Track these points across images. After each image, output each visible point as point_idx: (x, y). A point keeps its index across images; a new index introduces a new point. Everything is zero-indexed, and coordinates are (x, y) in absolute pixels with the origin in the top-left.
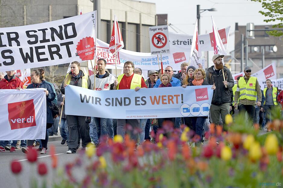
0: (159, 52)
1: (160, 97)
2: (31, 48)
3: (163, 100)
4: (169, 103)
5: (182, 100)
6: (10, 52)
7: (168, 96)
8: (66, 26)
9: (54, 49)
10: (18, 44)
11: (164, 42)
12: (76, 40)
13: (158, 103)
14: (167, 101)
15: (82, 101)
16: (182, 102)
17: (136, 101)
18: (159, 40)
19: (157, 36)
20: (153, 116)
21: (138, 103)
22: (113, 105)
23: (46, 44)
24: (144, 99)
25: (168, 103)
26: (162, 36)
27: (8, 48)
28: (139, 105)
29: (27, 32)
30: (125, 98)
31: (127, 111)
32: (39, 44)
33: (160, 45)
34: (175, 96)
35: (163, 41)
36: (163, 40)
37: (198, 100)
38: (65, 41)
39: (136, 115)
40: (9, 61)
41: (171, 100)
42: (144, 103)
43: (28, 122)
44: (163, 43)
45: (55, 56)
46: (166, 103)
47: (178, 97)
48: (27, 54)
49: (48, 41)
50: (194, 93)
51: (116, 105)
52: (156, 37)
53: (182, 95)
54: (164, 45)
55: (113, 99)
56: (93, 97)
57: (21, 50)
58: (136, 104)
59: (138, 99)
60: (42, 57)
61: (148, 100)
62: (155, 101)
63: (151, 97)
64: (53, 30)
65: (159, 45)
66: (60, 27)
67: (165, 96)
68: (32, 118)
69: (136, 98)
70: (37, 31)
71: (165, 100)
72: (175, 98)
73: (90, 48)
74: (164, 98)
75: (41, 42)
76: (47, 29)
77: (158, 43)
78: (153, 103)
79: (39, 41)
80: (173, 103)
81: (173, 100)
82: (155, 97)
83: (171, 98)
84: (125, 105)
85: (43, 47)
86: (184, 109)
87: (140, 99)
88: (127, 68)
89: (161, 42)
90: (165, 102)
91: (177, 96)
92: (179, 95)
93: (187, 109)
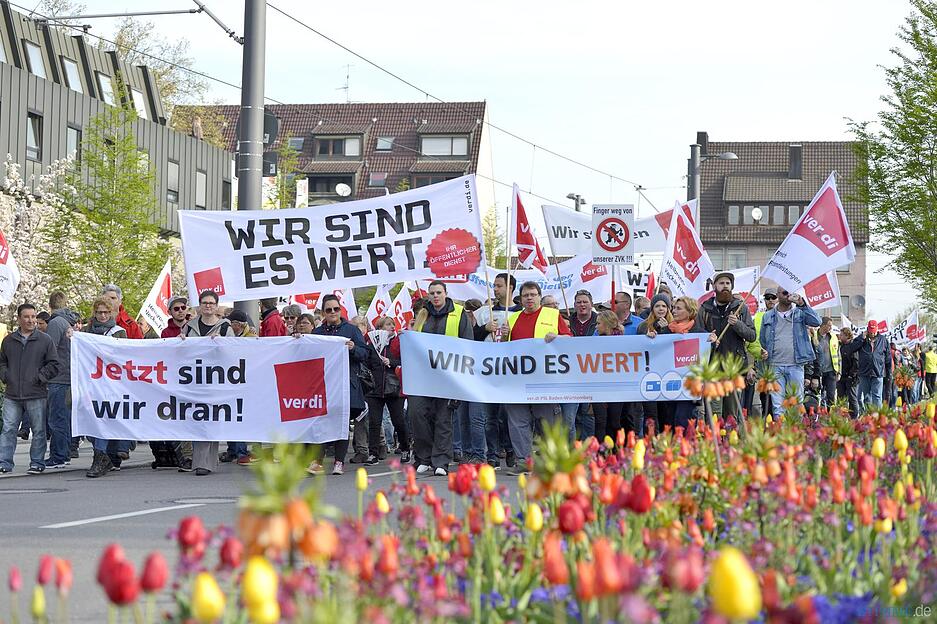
0: (610, 259)
1: (598, 355)
2: (333, 251)
3: (605, 363)
4: (618, 370)
5: (647, 364)
6: (288, 256)
7: (617, 354)
8: (409, 207)
9: (380, 251)
10: (306, 241)
11: (622, 238)
12: (428, 236)
13: (594, 370)
14: (613, 366)
15: (434, 366)
16: (647, 369)
17: (548, 364)
18: (612, 233)
19: (609, 225)
20: (585, 398)
21: (551, 368)
22: (497, 373)
23: (364, 243)
24: (564, 360)
25: (615, 369)
26: (618, 227)
27: (285, 247)
28: (555, 372)
29: (329, 220)
30: (523, 358)
31: (529, 386)
32: (350, 242)
33: (613, 244)
34: (630, 354)
35: (619, 237)
36: (621, 234)
37: (678, 364)
38: (406, 235)
39: (548, 395)
40: (283, 275)
41: (624, 363)
42: (564, 368)
43: (311, 406)
44: (619, 241)
45: (381, 264)
46: (611, 371)
47: (639, 358)
48: (323, 260)
49: (372, 235)
50: (672, 350)
51: (504, 373)
52: (606, 227)
53: (647, 353)
54: (623, 245)
55: (498, 359)
56: (457, 356)
57: (311, 252)
58: (548, 371)
59: (551, 360)
60: (353, 266)
61: (572, 362)
62: (588, 364)
63: (579, 356)
64: (382, 214)
65: (609, 245)
66: (398, 209)
67: (611, 355)
68: (319, 398)
69: (547, 357)
70: (350, 216)
71: (610, 362)
72: (631, 360)
73: (455, 251)
74: (608, 359)
75: (356, 238)
76: (370, 212)
77: (610, 241)
78: (584, 370)
79: (351, 237)
80: (627, 370)
81: (627, 364)
82: (589, 357)
83: (622, 359)
84: (523, 372)
85: (358, 248)
86: (648, 383)
87: (556, 361)
88: (530, 297)
89: (617, 239)
90: (609, 367)
91: (636, 356)
92: (640, 354)
93: (654, 383)
